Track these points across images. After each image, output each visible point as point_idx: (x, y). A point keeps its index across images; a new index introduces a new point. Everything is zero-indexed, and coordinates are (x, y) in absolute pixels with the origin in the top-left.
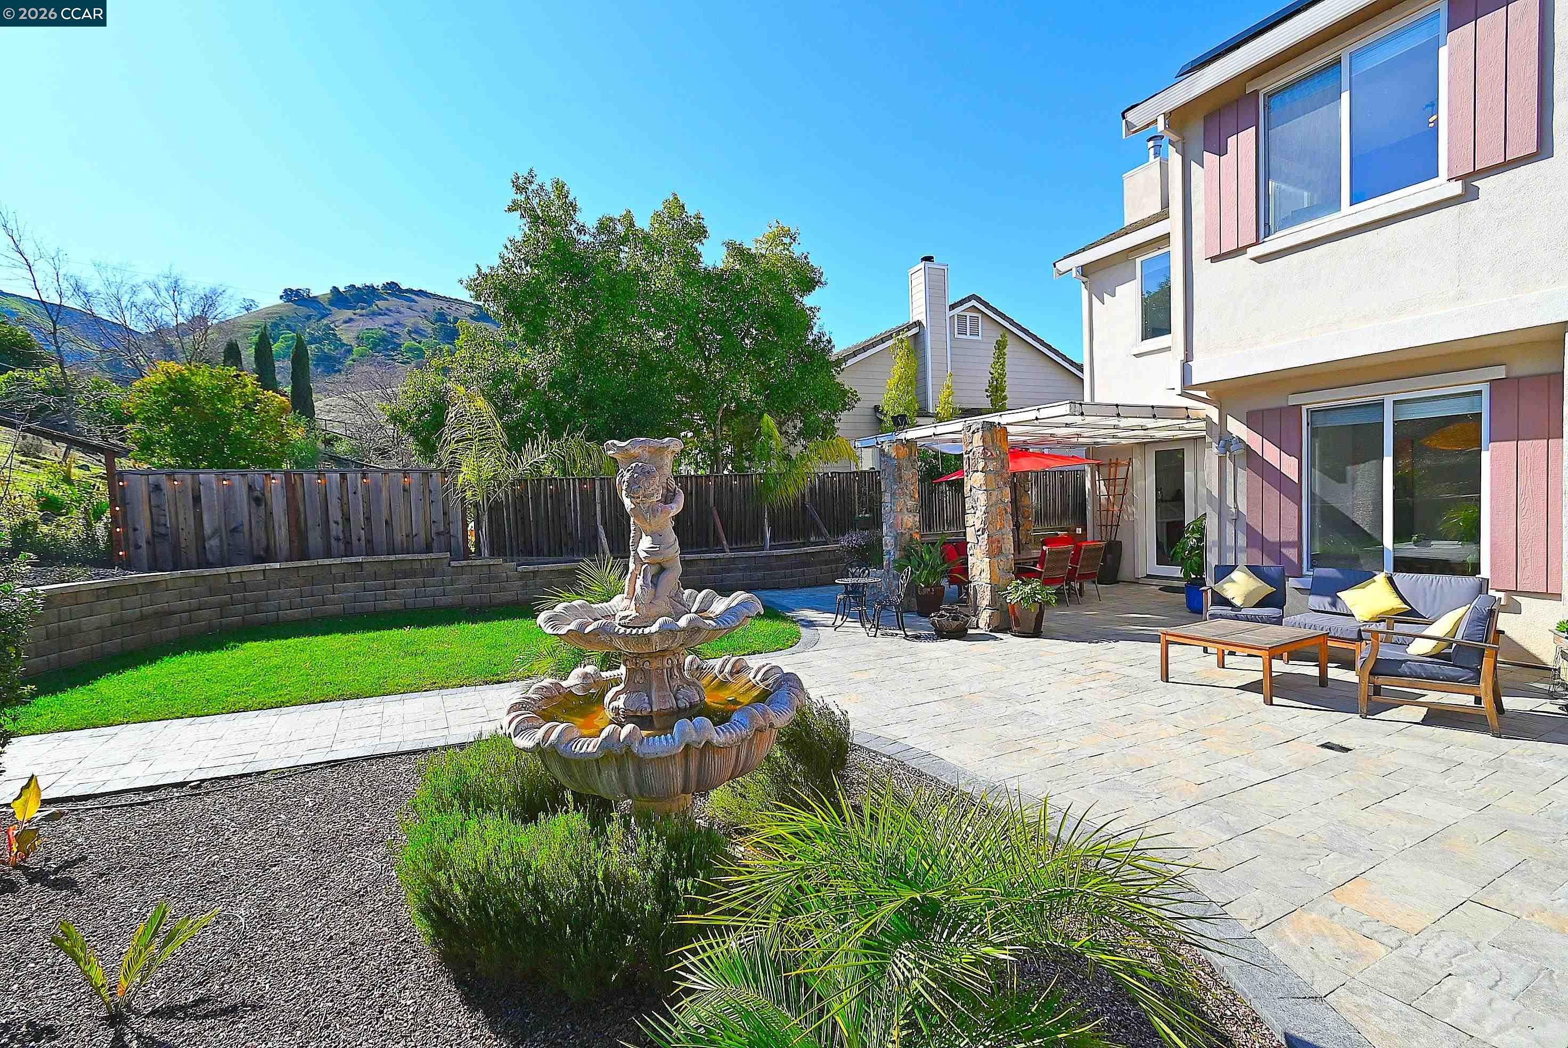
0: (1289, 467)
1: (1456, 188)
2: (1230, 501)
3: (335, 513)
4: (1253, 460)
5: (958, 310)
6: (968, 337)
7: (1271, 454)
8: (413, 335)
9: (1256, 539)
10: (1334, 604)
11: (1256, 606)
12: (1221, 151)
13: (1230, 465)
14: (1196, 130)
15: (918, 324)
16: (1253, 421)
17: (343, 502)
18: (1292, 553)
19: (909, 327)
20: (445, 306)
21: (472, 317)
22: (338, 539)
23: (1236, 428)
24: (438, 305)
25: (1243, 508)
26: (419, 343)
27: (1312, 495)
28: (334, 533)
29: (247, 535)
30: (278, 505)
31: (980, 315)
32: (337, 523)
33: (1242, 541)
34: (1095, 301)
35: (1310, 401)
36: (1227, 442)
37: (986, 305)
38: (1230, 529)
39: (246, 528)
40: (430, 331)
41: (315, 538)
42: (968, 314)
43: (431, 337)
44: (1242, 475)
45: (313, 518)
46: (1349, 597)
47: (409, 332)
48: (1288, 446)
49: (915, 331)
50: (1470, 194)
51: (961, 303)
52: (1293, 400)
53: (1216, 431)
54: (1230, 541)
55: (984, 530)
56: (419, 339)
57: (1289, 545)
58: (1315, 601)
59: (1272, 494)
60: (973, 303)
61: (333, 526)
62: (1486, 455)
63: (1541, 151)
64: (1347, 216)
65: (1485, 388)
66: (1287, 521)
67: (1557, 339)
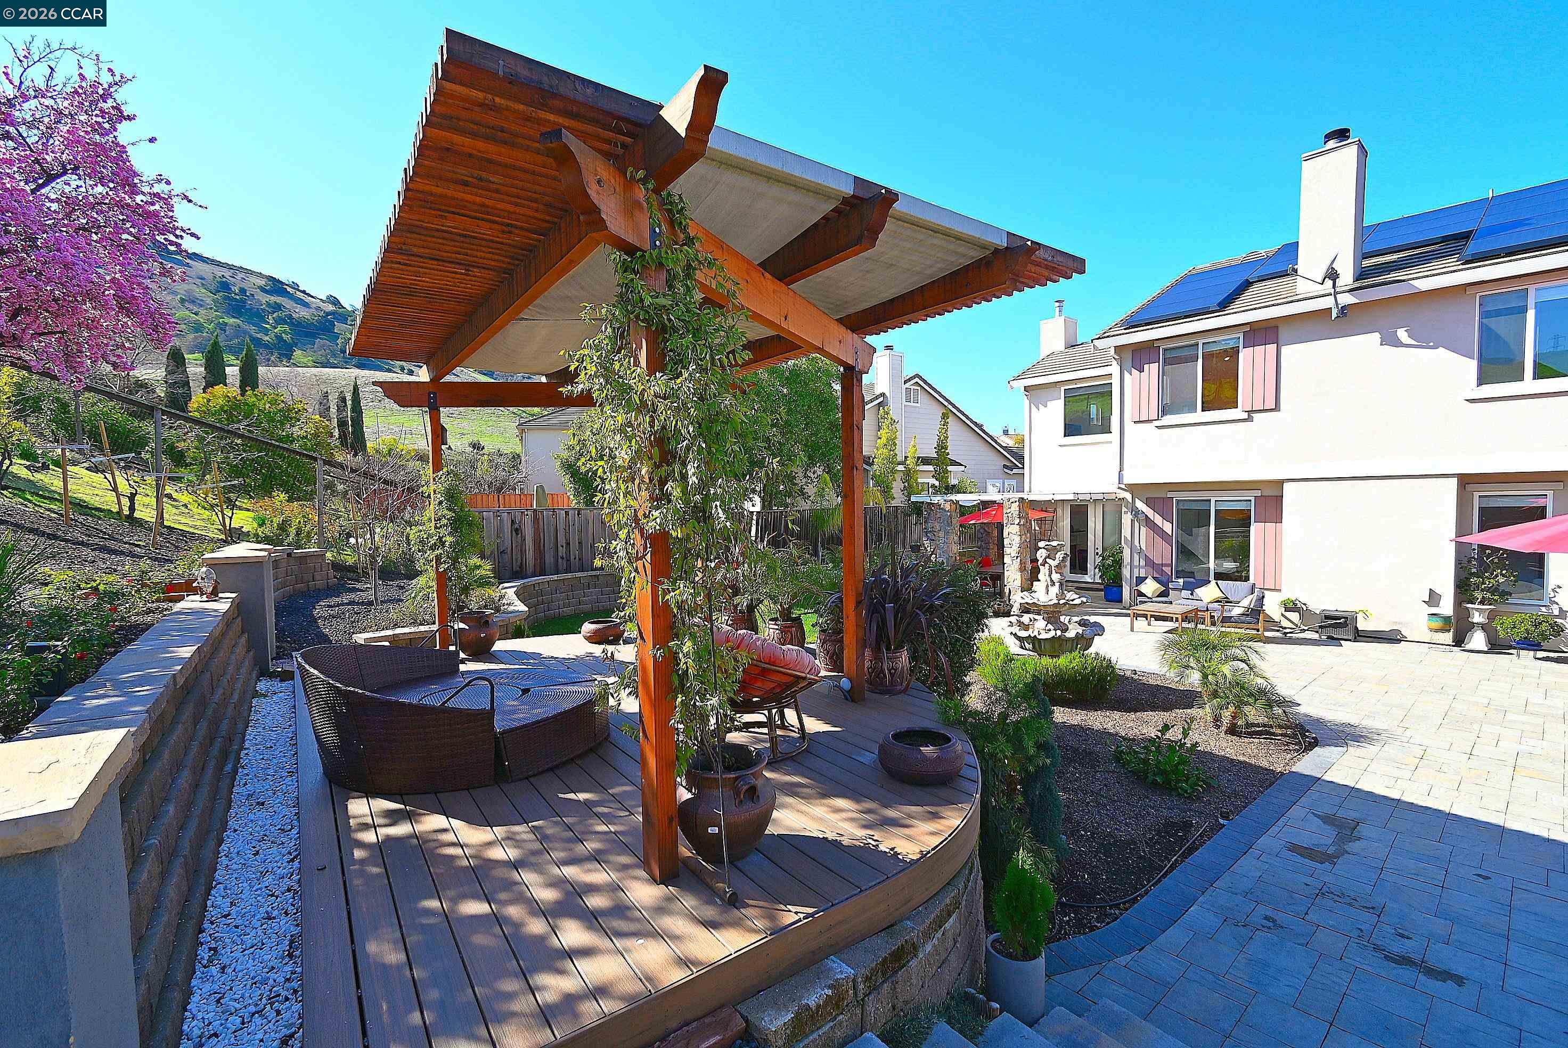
0: (1167, 527)
1: (1245, 416)
2: (1136, 543)
3: (562, 540)
4: (1149, 522)
5: (908, 385)
6: (912, 404)
7: (1158, 520)
8: (187, 304)
9: (1149, 563)
10: (1192, 594)
11: (1157, 597)
12: (1141, 370)
13: (1137, 524)
14: (1128, 356)
15: (883, 395)
16: (1148, 502)
17: (567, 532)
18: (1167, 570)
19: (877, 398)
20: (227, 273)
21: (263, 290)
22: (562, 558)
23: (1140, 505)
24: (219, 272)
25: (1143, 547)
26: (196, 314)
27: (1177, 542)
28: (560, 554)
29: (510, 556)
30: (528, 532)
31: (919, 388)
32: (562, 546)
33: (1143, 563)
34: (1033, 408)
35: (1178, 497)
36: (1136, 513)
37: (925, 382)
38: (1136, 557)
39: (509, 549)
40: (209, 301)
41: (549, 559)
42: (912, 387)
43: (211, 308)
44: (1143, 529)
45: (549, 544)
46: (1200, 592)
47: (182, 301)
48: (1167, 517)
49: (881, 399)
50: (1249, 419)
51: (909, 380)
52: (1171, 494)
53: (1130, 506)
54: (1136, 563)
56: (196, 309)
57: (1166, 565)
58: (1186, 593)
59: (1158, 539)
60: (917, 380)
61: (560, 548)
62: (1252, 528)
63: (1277, 408)
64: (1200, 416)
65: (1253, 499)
66: (1165, 554)
67: (1280, 483)
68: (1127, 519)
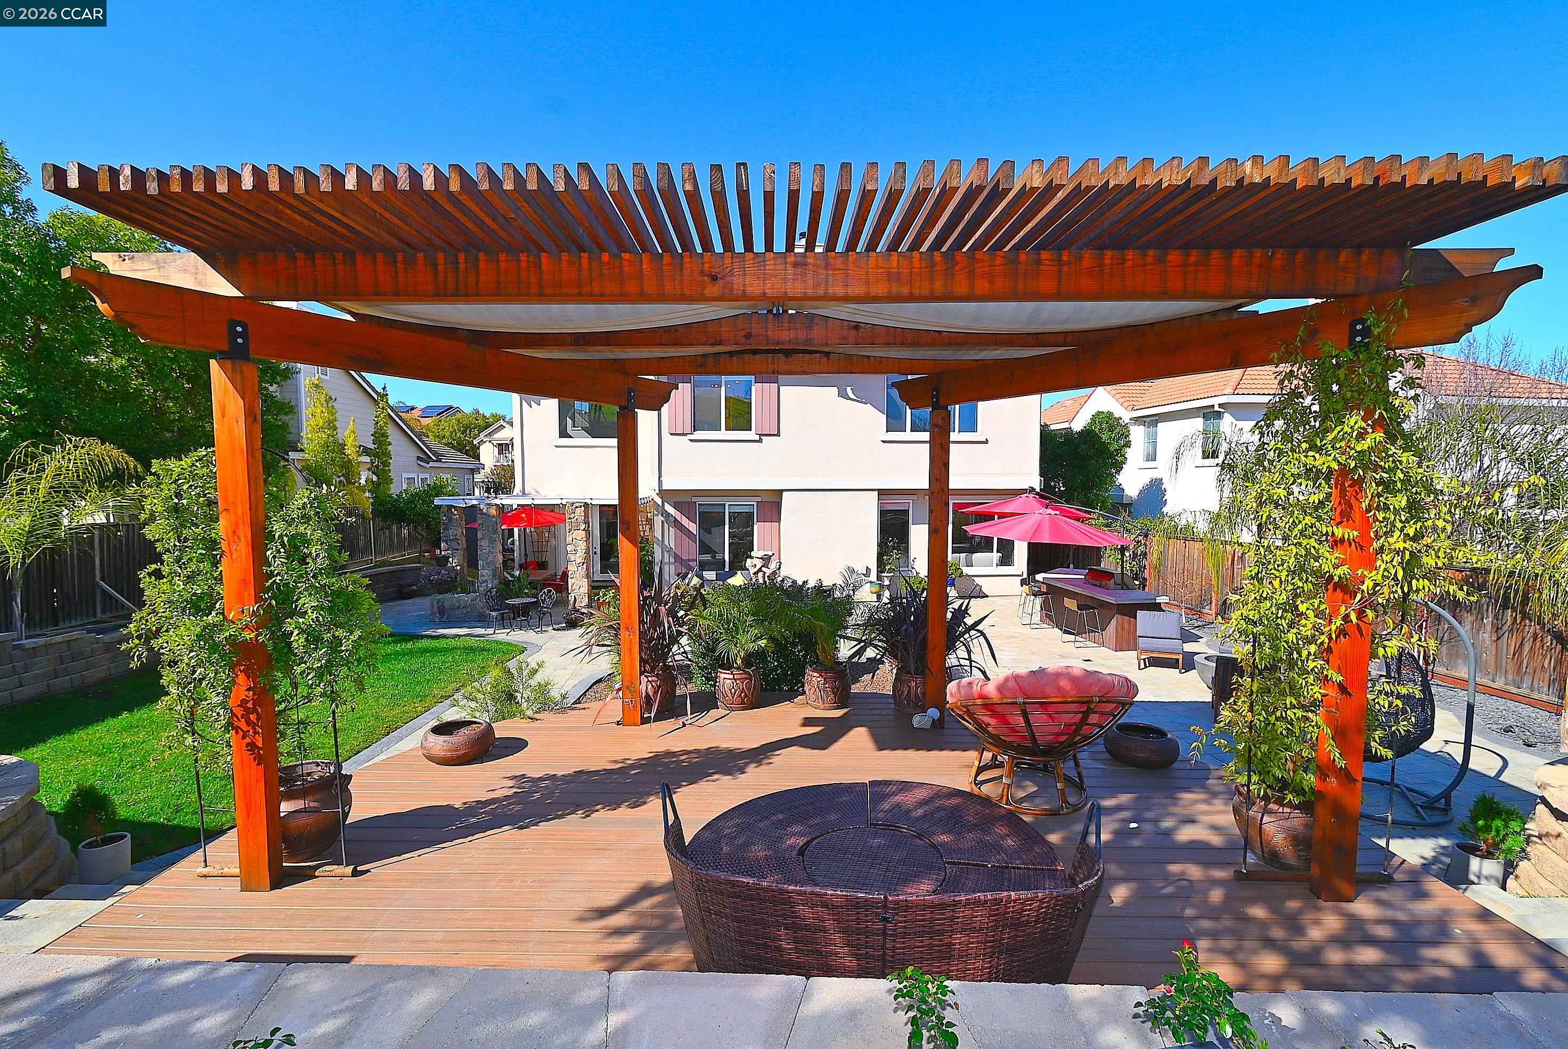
0: (692, 527)
1: (757, 438)
2: (666, 543)
4: (677, 524)
7: (685, 521)
9: (678, 559)
13: (666, 525)
16: (676, 506)
18: (693, 565)
23: (669, 509)
25: (673, 546)
27: (700, 540)
33: (672, 560)
34: (525, 404)
35: (699, 501)
36: (666, 515)
38: (666, 555)
44: (672, 530)
48: (691, 519)
50: (760, 441)
52: (694, 499)
53: (660, 509)
54: (666, 560)
55: (584, 563)
57: (693, 560)
59: (685, 538)
62: (755, 527)
63: (778, 435)
64: (723, 434)
65: (755, 504)
66: (691, 551)
67: (780, 492)
68: (658, 520)
